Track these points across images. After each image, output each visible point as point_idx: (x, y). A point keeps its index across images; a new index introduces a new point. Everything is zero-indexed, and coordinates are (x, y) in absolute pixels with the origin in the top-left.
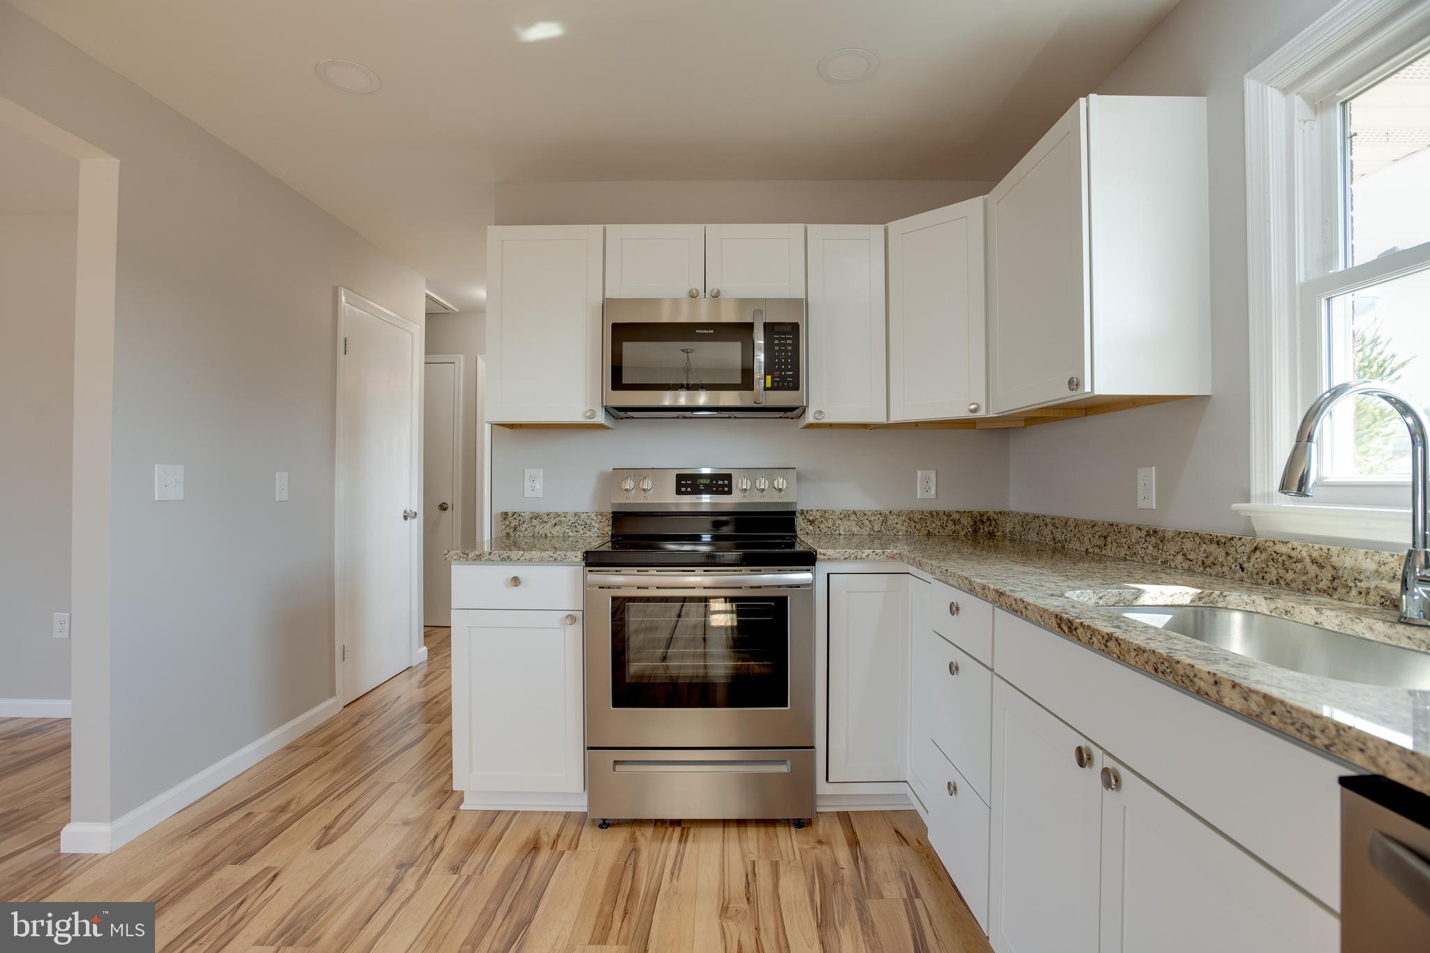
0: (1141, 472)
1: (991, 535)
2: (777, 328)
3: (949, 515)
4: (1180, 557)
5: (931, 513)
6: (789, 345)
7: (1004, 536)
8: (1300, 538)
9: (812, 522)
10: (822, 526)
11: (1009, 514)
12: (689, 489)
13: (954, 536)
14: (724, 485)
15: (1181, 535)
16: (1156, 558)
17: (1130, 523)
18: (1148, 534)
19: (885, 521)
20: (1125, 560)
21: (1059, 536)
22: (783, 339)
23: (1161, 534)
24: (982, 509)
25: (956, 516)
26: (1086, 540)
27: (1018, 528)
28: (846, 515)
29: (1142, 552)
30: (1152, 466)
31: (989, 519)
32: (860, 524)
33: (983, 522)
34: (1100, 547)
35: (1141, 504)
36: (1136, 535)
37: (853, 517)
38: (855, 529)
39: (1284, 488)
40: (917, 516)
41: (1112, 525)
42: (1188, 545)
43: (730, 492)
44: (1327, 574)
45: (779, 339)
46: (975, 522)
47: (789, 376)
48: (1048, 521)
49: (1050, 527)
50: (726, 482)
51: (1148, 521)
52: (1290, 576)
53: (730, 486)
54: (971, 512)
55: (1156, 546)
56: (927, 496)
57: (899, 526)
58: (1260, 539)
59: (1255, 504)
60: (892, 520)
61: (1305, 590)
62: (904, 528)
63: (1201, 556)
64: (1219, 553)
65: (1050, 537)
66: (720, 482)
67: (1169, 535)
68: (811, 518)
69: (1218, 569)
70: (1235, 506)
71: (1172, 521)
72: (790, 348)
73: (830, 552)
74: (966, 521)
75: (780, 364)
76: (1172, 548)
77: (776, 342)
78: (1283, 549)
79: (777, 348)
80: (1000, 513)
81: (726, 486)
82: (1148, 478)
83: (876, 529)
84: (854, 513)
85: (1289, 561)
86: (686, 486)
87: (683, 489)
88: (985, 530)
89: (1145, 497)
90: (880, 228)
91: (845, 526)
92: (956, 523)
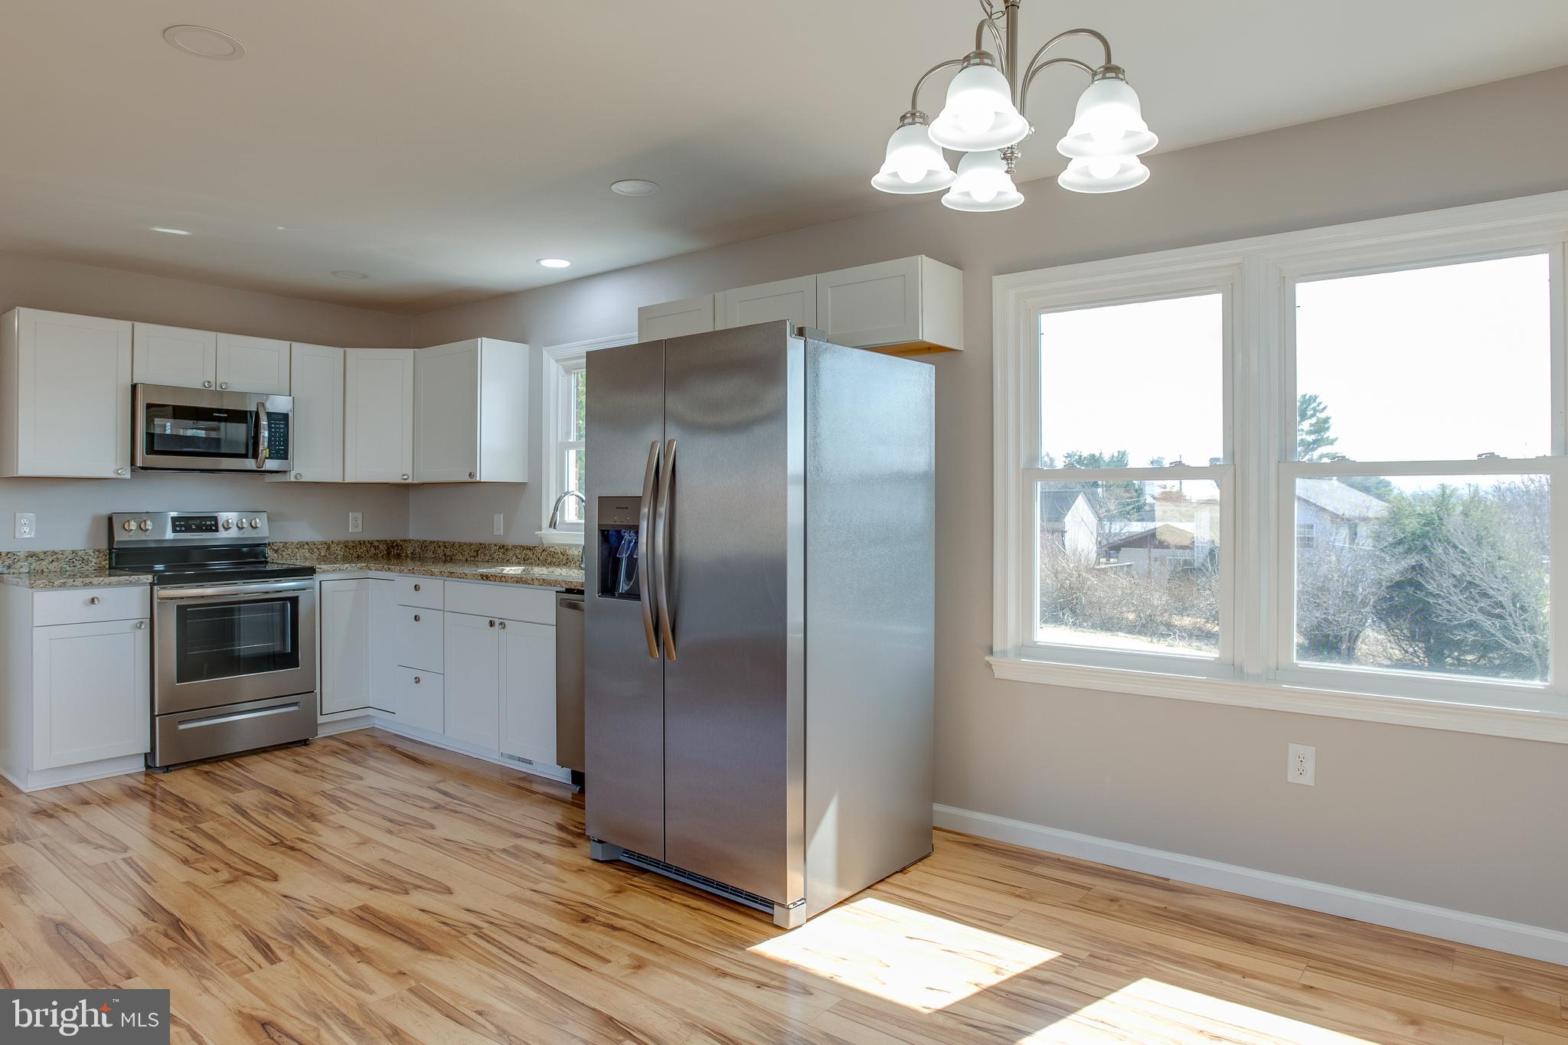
0: (496, 516)
2: (273, 416)
3: (371, 543)
4: (514, 557)
5: (360, 542)
6: (282, 428)
7: (407, 556)
8: (557, 545)
9: (276, 551)
10: (284, 553)
11: (410, 541)
12: (183, 529)
13: (375, 557)
14: (212, 525)
15: (515, 547)
16: (503, 559)
17: (490, 542)
18: (500, 548)
19: (329, 548)
20: (488, 561)
21: (448, 553)
22: (277, 424)
23: (506, 547)
24: (393, 539)
25: (376, 544)
27: (418, 550)
28: (301, 545)
29: (497, 557)
30: (500, 513)
31: (397, 545)
32: (311, 551)
33: (393, 548)
34: (474, 557)
35: (496, 533)
36: (494, 548)
37: (306, 546)
38: (308, 555)
39: (550, 526)
40: (351, 544)
41: (481, 544)
43: (217, 530)
44: (565, 558)
45: (275, 424)
46: (388, 548)
47: (281, 450)
48: (441, 544)
49: (442, 548)
50: (213, 523)
51: (500, 542)
52: (554, 560)
53: (216, 525)
54: (386, 541)
55: (504, 553)
56: (356, 530)
57: (338, 552)
58: (544, 546)
59: (543, 532)
60: (334, 548)
61: (559, 565)
62: (342, 553)
63: (523, 556)
64: (529, 552)
65: (442, 553)
66: (208, 523)
67: (510, 547)
68: (276, 548)
69: (530, 561)
70: (536, 533)
71: (510, 541)
72: (282, 430)
73: (324, 567)
74: (382, 547)
75: (275, 441)
76: (511, 553)
77: (273, 426)
78: (553, 550)
79: (273, 430)
80: (404, 541)
81: (213, 525)
82: (499, 519)
83: (322, 554)
84: (307, 543)
85: (553, 554)
86: (180, 526)
87: (178, 529)
88: (394, 552)
89: (498, 530)
90: (341, 350)
91: (300, 553)
92: (376, 548)
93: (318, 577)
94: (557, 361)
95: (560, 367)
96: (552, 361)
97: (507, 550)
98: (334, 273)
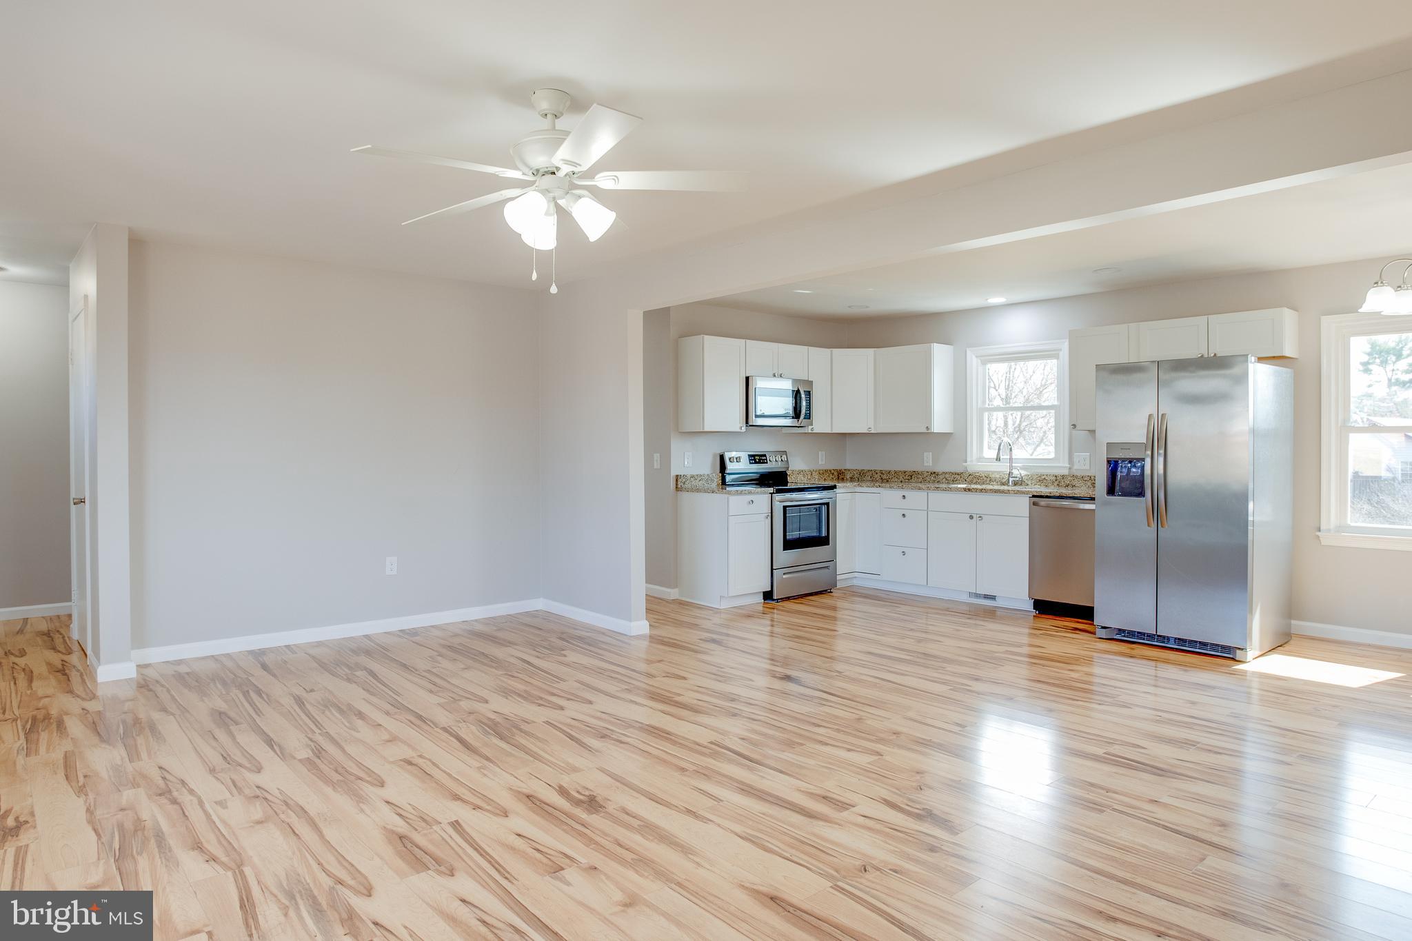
0: (925, 454)
1: (843, 479)
2: (806, 393)
3: (830, 471)
4: (943, 480)
6: (809, 400)
7: (847, 479)
10: (792, 477)
11: (849, 470)
12: (753, 462)
15: (943, 473)
16: (934, 481)
18: (932, 474)
19: (812, 474)
20: (921, 482)
21: (884, 477)
23: (936, 473)
24: (839, 468)
25: (833, 471)
26: (901, 477)
27: (857, 476)
30: (930, 451)
32: (804, 476)
33: (841, 474)
34: (909, 480)
35: (926, 464)
36: (926, 474)
37: (802, 473)
38: (802, 478)
40: (822, 472)
41: (913, 472)
42: (947, 476)
43: (767, 463)
44: (988, 479)
46: (838, 474)
47: (809, 413)
48: (878, 472)
49: (879, 474)
50: (765, 458)
52: (979, 481)
54: (837, 470)
56: (822, 463)
57: (816, 477)
58: (971, 472)
59: (968, 463)
60: (814, 474)
63: (952, 478)
64: (958, 477)
66: (763, 458)
69: (958, 481)
70: (963, 464)
71: (939, 469)
75: (807, 408)
76: (940, 477)
77: (806, 399)
78: (978, 474)
79: (807, 401)
80: (846, 470)
82: (928, 456)
86: (752, 460)
87: (751, 462)
88: (841, 477)
89: (928, 462)
90: (828, 351)
91: (801, 476)
92: (833, 474)
93: (837, 490)
94: (977, 357)
95: (979, 361)
96: (974, 357)
97: (937, 475)
98: (849, 307)
